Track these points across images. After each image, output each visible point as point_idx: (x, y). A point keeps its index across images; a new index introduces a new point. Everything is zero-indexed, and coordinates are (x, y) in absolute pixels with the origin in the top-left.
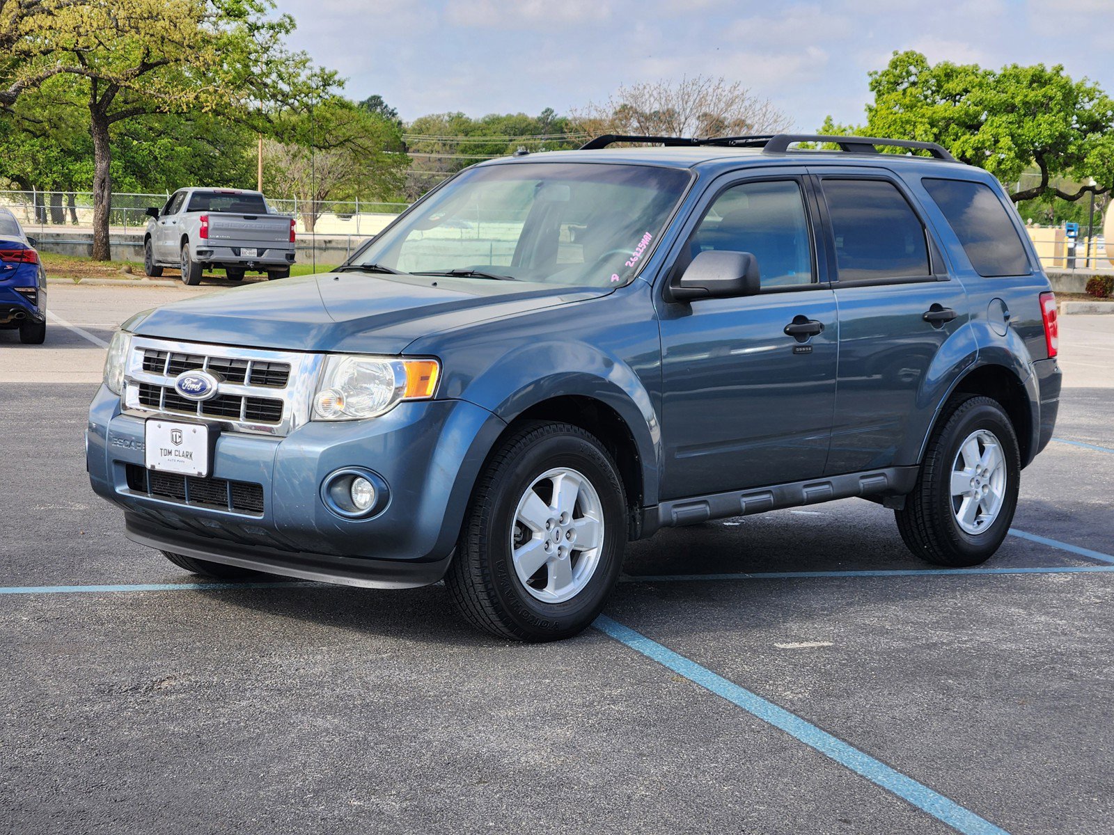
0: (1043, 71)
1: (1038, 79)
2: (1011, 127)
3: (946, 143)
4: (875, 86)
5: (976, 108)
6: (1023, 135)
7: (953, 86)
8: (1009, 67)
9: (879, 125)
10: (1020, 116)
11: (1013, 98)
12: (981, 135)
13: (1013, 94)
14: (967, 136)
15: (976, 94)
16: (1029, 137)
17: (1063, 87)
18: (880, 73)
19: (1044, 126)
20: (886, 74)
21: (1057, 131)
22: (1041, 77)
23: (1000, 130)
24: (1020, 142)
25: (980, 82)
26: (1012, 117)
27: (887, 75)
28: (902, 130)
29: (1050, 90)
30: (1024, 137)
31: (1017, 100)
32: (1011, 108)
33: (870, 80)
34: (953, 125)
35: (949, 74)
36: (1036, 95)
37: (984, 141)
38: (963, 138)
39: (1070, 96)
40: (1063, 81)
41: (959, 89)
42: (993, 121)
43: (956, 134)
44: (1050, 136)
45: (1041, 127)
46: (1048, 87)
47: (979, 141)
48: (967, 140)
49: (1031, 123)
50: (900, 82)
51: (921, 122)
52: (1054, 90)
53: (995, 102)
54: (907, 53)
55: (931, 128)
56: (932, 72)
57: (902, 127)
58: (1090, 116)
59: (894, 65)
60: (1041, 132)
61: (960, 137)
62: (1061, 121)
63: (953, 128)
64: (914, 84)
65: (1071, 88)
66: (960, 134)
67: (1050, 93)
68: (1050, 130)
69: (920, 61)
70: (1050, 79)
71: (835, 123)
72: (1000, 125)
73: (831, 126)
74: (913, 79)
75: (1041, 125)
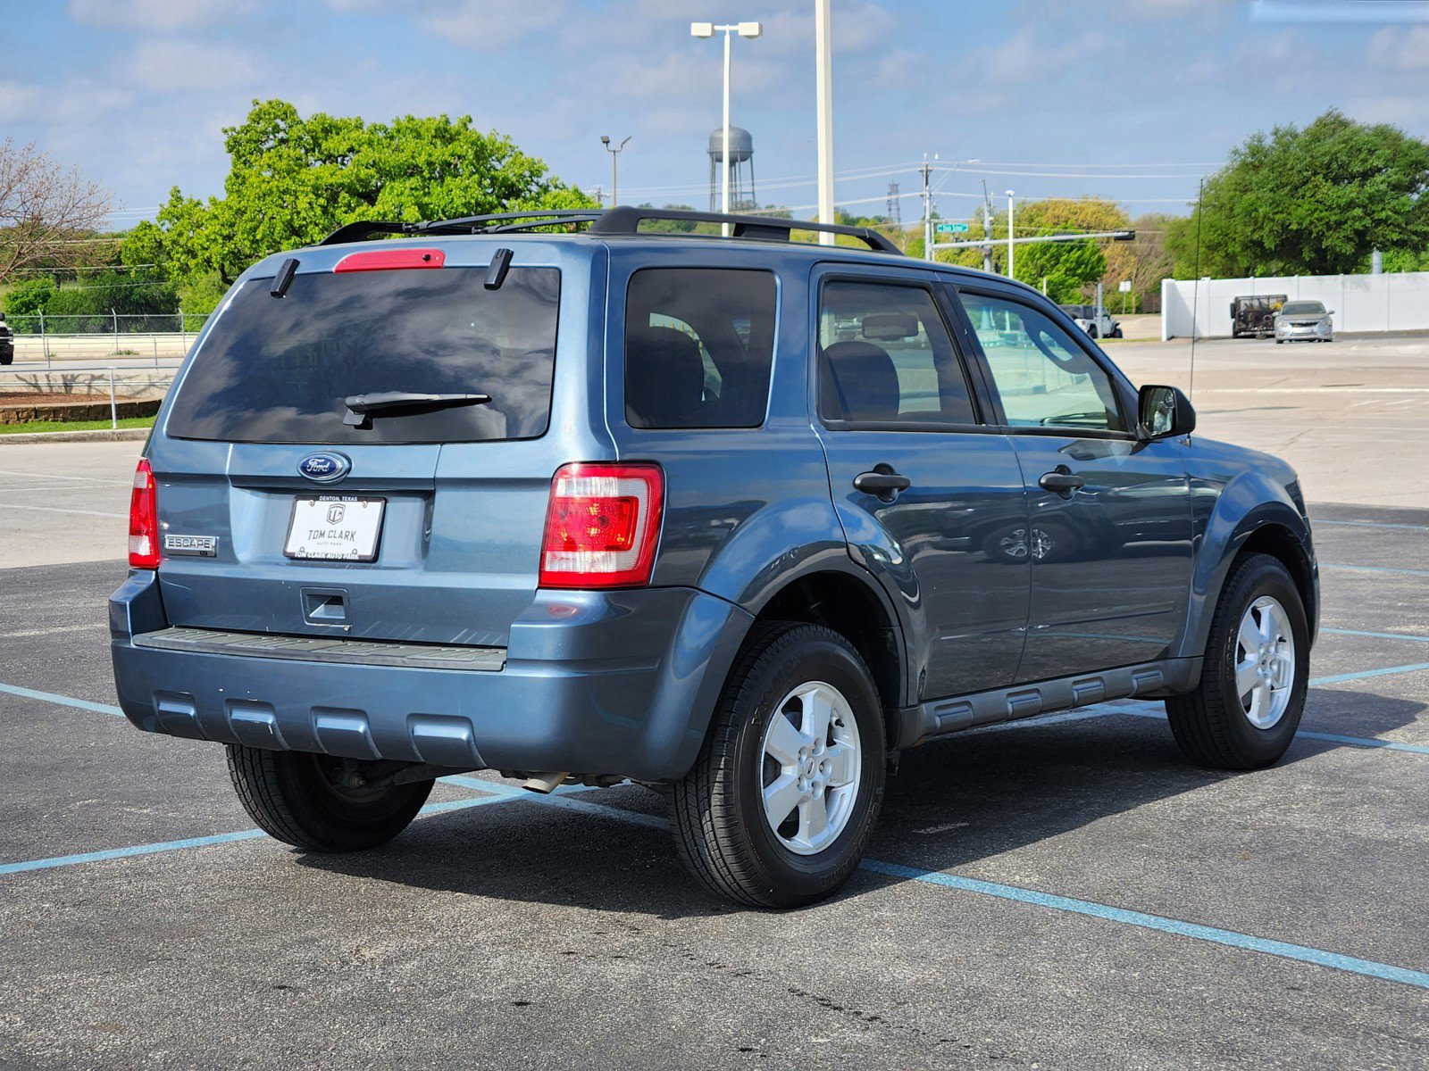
0: (447, 122)
1: (444, 135)
2: (416, 194)
3: (336, 217)
4: (233, 146)
5: (368, 171)
6: (431, 203)
7: (332, 144)
8: (402, 118)
9: (249, 196)
10: (424, 179)
11: (413, 157)
12: (380, 206)
13: (414, 152)
14: (364, 207)
15: (367, 154)
16: (439, 206)
17: (473, 143)
18: (238, 129)
19: (456, 192)
20: (246, 130)
21: (473, 198)
22: (446, 130)
23: (403, 199)
24: (429, 213)
25: (369, 139)
26: (415, 181)
27: (248, 131)
28: (280, 202)
29: (461, 147)
30: (432, 206)
31: (421, 161)
32: (411, 170)
33: (225, 138)
34: (343, 194)
35: (329, 130)
36: (441, 153)
37: (385, 212)
38: (359, 210)
39: (482, 153)
40: (474, 137)
41: (343, 148)
42: (392, 187)
43: (348, 205)
44: (464, 205)
45: (453, 193)
46: (456, 143)
47: (379, 213)
48: (363, 212)
49: (439, 188)
50: (263, 139)
51: (303, 191)
52: (465, 147)
53: (392, 163)
54: (270, 103)
55: (316, 199)
56: (305, 126)
57: (279, 197)
58: (505, 179)
59: (257, 118)
60: (452, 199)
61: (355, 208)
62: (476, 186)
63: (344, 198)
64: (283, 141)
65: (482, 144)
66: (353, 205)
67: (459, 151)
68: (465, 197)
69: (288, 113)
70: (458, 133)
71: (185, 195)
72: (402, 193)
73: (179, 199)
74: (281, 135)
75: (452, 190)
